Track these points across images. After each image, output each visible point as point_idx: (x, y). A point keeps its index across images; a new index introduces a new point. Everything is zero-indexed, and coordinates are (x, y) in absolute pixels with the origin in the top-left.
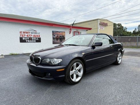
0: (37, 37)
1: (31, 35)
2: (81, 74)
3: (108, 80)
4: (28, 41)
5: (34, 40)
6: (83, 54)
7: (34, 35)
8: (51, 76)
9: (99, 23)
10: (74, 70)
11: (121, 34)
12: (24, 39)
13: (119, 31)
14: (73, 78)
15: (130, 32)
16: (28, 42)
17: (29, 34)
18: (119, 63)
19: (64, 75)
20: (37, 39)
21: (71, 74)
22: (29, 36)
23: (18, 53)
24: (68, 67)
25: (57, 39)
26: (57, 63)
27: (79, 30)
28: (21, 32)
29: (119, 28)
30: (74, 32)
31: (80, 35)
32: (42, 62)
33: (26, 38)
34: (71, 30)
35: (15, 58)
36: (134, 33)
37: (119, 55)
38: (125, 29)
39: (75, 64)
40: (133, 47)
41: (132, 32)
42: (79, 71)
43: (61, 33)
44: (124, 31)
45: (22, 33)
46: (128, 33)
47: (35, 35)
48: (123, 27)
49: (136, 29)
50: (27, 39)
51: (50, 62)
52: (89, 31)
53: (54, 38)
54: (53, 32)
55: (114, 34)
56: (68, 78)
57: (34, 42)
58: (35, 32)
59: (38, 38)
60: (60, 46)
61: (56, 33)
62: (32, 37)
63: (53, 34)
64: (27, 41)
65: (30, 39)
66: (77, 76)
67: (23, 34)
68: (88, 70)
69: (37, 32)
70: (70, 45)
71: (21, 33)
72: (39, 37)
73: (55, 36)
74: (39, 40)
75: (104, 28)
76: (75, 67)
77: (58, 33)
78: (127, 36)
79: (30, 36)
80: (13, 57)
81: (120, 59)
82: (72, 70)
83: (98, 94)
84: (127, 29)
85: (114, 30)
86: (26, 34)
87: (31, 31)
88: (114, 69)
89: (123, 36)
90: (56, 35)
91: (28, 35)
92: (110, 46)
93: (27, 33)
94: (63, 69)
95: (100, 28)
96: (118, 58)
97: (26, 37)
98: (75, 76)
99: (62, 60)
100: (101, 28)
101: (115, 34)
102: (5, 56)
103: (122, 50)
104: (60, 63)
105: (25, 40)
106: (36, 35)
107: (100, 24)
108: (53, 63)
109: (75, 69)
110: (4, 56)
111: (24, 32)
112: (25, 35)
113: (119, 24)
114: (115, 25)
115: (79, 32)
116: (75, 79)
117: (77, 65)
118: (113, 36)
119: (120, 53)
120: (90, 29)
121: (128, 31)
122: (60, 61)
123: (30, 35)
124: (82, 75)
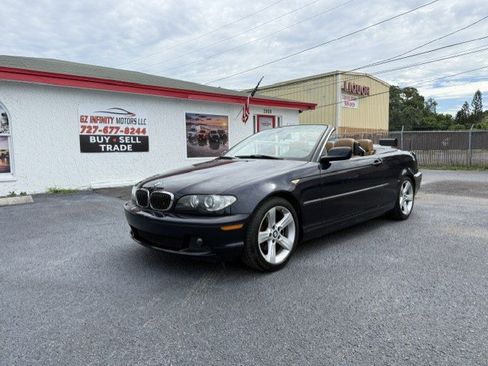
0: (136, 134)
1: (118, 128)
2: (289, 241)
3: (370, 262)
4: (105, 148)
5: (126, 144)
6: (296, 182)
7: (127, 130)
8: (204, 243)
9: (340, 85)
10: (269, 231)
11: (415, 124)
12: (92, 140)
13: (408, 112)
14: (266, 253)
15: (448, 117)
16: (105, 151)
17: (110, 125)
18: (405, 213)
19: (242, 243)
20: (135, 140)
21: (260, 241)
22: (109, 130)
23: (73, 188)
24: (254, 221)
25: (202, 139)
26: (222, 207)
27: (275, 112)
28: (83, 119)
29: (408, 103)
30: (259, 116)
31: (279, 126)
32: (178, 207)
33: (100, 137)
34: (247, 109)
35: (67, 203)
36: (462, 118)
37: (405, 190)
38: (429, 107)
39: (272, 211)
40: (455, 166)
41: (454, 115)
42: (285, 232)
43: (214, 120)
44: (427, 113)
45: (88, 120)
46: (440, 118)
47: (130, 126)
48: (422, 99)
49: (466, 105)
50: (104, 143)
51: (201, 205)
52: (307, 113)
53: (190, 139)
54: (188, 117)
55: (390, 123)
56: (253, 251)
57: (127, 151)
58: (130, 116)
59: (140, 138)
60: (222, 161)
61: (197, 119)
62: (119, 134)
63: (187, 124)
64: (103, 146)
65: (114, 141)
66: (279, 248)
67: (92, 125)
68: (309, 231)
69: (137, 117)
70: (253, 157)
71: (86, 122)
72: (141, 134)
73: (194, 130)
74: (142, 146)
75: (356, 102)
76: (272, 222)
77: (205, 121)
78: (437, 129)
79: (115, 130)
80: (62, 201)
81: (407, 202)
82: (264, 229)
83: (342, 294)
84: (435, 104)
85: (390, 109)
86: (101, 126)
87: (116, 116)
88: (390, 231)
89: (423, 129)
90: (198, 128)
91: (105, 129)
92: (376, 161)
93: (103, 120)
94: (240, 226)
95: (343, 104)
96: (401, 199)
97: (102, 133)
98: (271, 246)
99: (235, 199)
100: (346, 103)
101: (395, 122)
102: (35, 196)
103: (416, 172)
104: (230, 206)
105: (97, 144)
106: (133, 129)
107: (343, 90)
108: (210, 207)
109: (274, 227)
110: (32, 195)
111: (94, 119)
112: (96, 128)
113: (408, 88)
114: (394, 92)
115: (273, 117)
116: (272, 257)
117: (279, 216)
118: (390, 130)
119: (408, 184)
120: (311, 106)
121: (439, 112)
122: (230, 200)
123: (112, 128)
124: (291, 245)
